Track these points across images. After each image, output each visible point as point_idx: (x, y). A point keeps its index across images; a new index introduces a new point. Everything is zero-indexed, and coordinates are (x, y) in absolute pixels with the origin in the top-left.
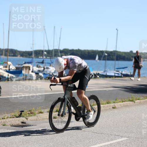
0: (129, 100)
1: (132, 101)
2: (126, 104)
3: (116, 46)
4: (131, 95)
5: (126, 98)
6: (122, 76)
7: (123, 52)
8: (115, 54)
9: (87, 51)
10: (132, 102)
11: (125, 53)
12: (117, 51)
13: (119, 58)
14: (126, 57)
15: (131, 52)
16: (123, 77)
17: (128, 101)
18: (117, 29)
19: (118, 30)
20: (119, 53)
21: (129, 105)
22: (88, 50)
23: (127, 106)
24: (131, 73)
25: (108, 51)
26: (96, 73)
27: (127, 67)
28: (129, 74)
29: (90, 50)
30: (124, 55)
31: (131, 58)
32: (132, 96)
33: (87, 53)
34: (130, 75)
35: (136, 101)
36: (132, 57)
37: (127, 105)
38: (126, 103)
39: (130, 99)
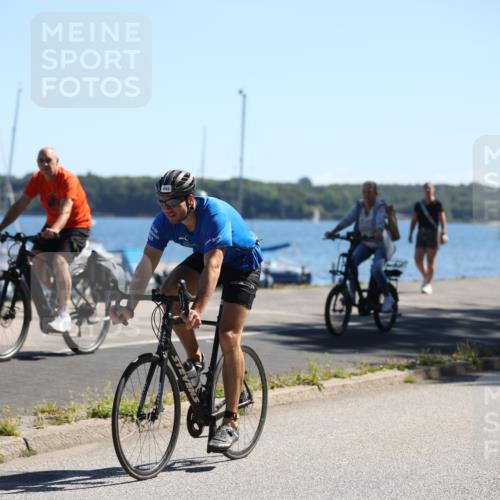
0: (299, 379)
1: (311, 383)
2: (285, 394)
3: (241, 160)
4: (308, 359)
5: (286, 373)
6: (270, 280)
7: (271, 185)
8: (236, 190)
9: (124, 182)
10: (310, 387)
11: (280, 187)
12: (246, 182)
13: (253, 209)
14: (286, 202)
15: (305, 182)
16: (272, 287)
17: (294, 384)
18: (241, 92)
19: (245, 96)
20: (253, 189)
21: (298, 398)
22: (127, 178)
23: (291, 403)
24: (303, 268)
25: (210, 181)
26: (165, 273)
27: (286, 245)
28: (298, 270)
29: (138, 179)
30: (274, 194)
31: (306, 208)
32: (312, 363)
33: (123, 191)
34: (303, 274)
35: (326, 384)
36: (311, 202)
37: (290, 400)
38: (286, 390)
39: (302, 377)
